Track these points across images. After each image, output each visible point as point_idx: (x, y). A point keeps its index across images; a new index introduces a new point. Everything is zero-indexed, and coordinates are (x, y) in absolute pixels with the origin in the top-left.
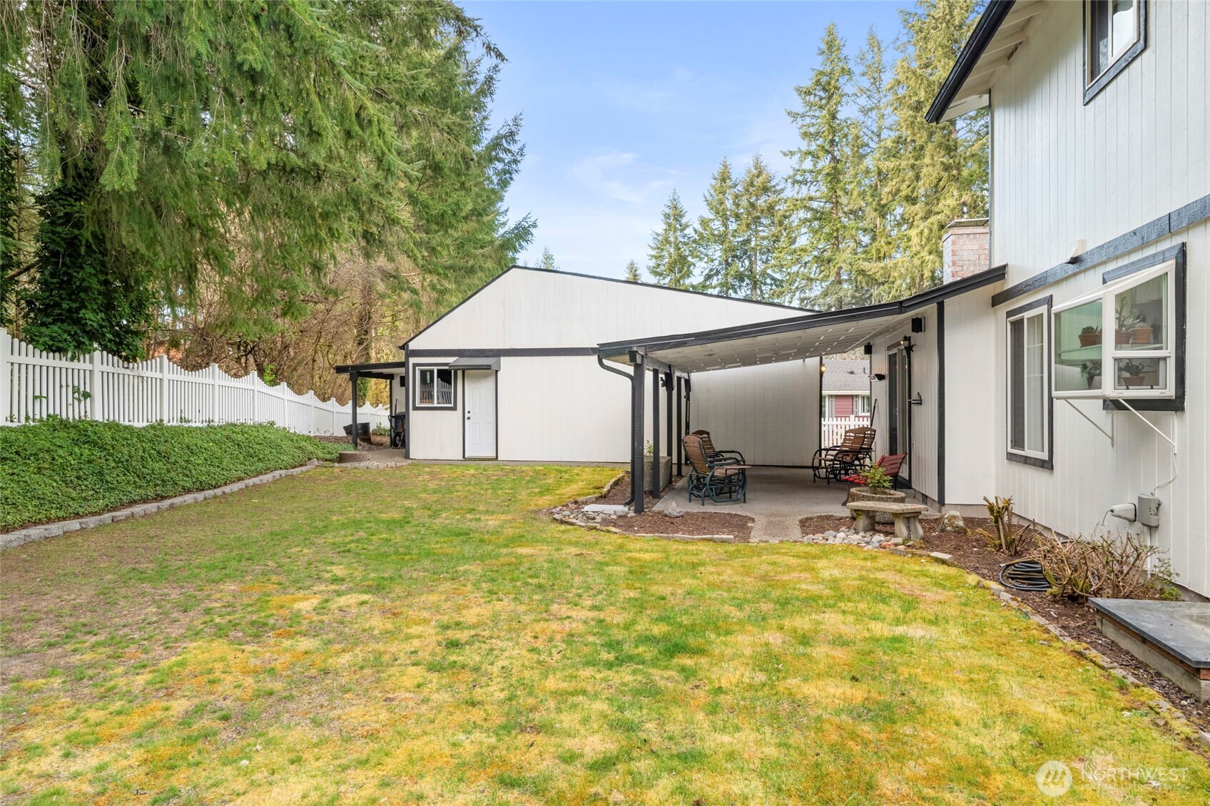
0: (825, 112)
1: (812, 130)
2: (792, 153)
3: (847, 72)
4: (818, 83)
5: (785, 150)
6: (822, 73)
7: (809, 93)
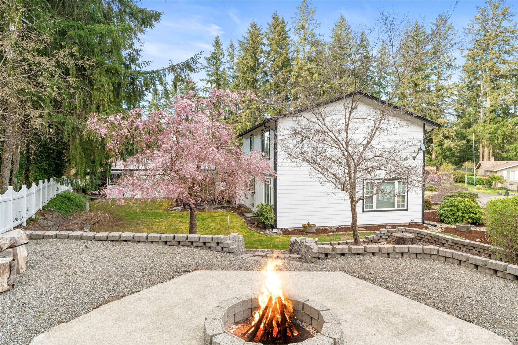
0: (215, 67)
1: (210, 73)
2: (203, 80)
3: (222, 54)
4: (212, 57)
5: (201, 79)
6: (214, 53)
7: (209, 60)
